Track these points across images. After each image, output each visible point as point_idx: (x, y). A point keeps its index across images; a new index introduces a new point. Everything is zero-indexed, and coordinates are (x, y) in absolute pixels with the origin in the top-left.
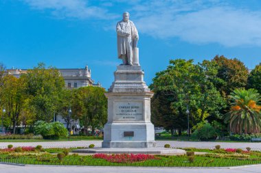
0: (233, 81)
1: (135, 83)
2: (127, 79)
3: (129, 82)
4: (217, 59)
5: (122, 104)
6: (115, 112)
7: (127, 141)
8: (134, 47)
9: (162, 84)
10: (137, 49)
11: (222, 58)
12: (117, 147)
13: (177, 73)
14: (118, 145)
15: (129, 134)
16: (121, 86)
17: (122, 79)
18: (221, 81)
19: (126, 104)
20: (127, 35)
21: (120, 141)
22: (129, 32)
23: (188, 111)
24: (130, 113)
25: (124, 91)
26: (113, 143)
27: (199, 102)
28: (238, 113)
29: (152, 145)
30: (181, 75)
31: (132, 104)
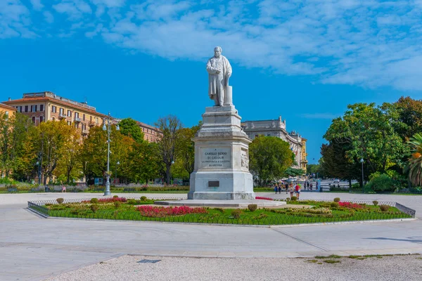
0: (419, 124)
1: (223, 126)
2: (215, 122)
3: (217, 124)
4: (401, 101)
5: (208, 150)
6: (200, 160)
7: (211, 192)
8: (225, 85)
9: (337, 132)
10: (230, 88)
11: (408, 99)
12: (201, 198)
13: (353, 119)
14: (202, 196)
15: (214, 184)
16: (207, 129)
17: (210, 122)
18: (404, 125)
19: (212, 151)
20: (218, 73)
21: (204, 192)
22: (220, 68)
23: (362, 160)
24: (217, 160)
25: (211, 135)
26: (196, 194)
27: (377, 150)
28: (418, 161)
29: (240, 197)
30: (358, 120)
31: (219, 150)
